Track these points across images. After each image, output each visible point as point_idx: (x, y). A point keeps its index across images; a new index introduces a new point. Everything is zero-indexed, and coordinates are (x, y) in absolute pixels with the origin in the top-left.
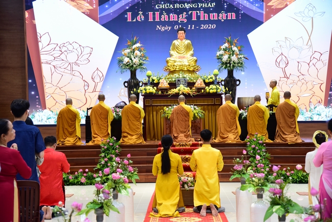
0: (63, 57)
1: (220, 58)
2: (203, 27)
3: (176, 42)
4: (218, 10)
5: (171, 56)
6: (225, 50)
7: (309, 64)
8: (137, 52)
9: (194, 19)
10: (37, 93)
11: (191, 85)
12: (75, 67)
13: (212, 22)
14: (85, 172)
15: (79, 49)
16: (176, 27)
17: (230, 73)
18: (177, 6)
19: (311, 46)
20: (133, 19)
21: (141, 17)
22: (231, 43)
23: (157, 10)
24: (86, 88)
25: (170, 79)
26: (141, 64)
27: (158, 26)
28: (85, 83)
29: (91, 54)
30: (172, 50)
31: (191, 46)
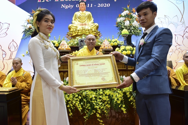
2: (100, 5)
3: (77, 14)
5: (73, 23)
13: (107, 2)
20: (42, 1)
24: (4, 56)
27: (62, 5)
28: (3, 52)
29: (8, 28)
30: (75, 20)
31: (91, 17)
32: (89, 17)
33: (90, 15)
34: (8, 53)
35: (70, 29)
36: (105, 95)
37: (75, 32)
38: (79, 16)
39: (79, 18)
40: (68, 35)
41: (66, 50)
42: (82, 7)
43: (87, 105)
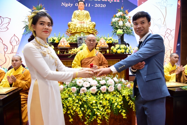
2: (97, 5)
3: (76, 12)
5: (72, 21)
7: (164, 37)
13: (103, 3)
17: (122, 38)
19: (165, 25)
24: (6, 50)
25: (71, 40)
27: (63, 3)
28: (5, 46)
29: (9, 23)
30: (74, 18)
31: (89, 15)
32: (87, 16)
33: (88, 14)
34: (10, 47)
35: (69, 26)
36: (105, 99)
37: (74, 29)
38: (78, 15)
39: (78, 16)
40: (67, 32)
41: (66, 47)
42: (81, 6)
43: (87, 111)
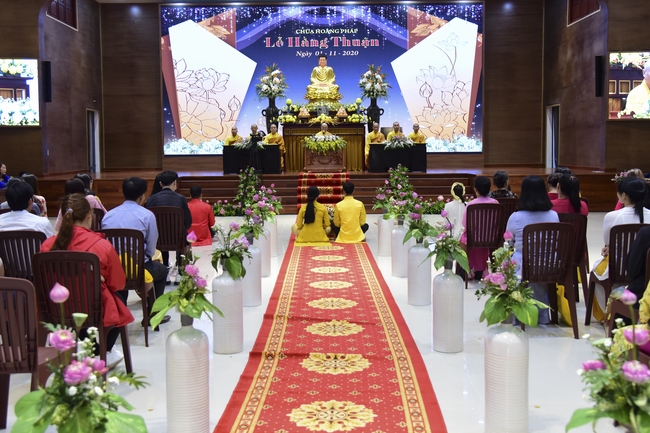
0: (199, 84)
1: (363, 86)
2: (345, 53)
3: (316, 68)
4: (361, 36)
5: (311, 83)
6: (368, 78)
7: (452, 94)
8: (276, 79)
9: (336, 45)
10: (172, 122)
11: (332, 113)
12: (211, 95)
13: (355, 49)
14: (224, 203)
15: (215, 76)
16: (317, 53)
17: (374, 102)
18: (318, 31)
19: (454, 75)
20: (271, 45)
21: (280, 42)
22: (374, 71)
23: (298, 36)
24: (222, 116)
25: (311, 108)
26: (280, 92)
27: (298, 52)
28: (222, 111)
29: (228, 80)
30: (313, 77)
31: (332, 73)
32: (329, 75)
33: (331, 71)
34: (229, 113)
35: (308, 90)
37: (313, 95)
38: (318, 73)
39: (318, 75)
40: (306, 97)
41: (307, 117)
42: (323, 63)
